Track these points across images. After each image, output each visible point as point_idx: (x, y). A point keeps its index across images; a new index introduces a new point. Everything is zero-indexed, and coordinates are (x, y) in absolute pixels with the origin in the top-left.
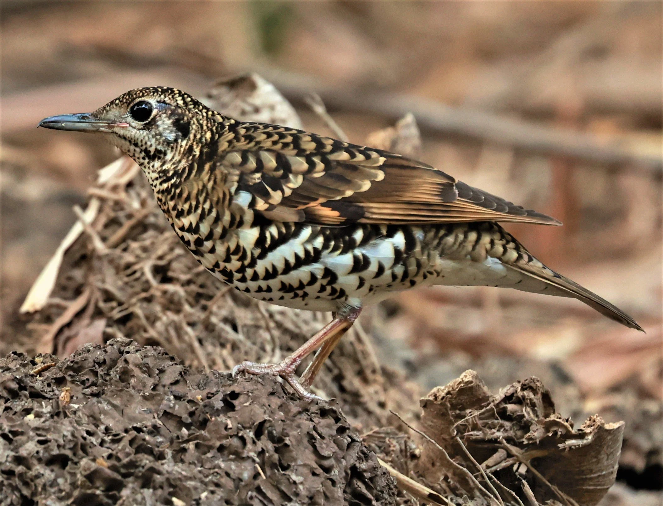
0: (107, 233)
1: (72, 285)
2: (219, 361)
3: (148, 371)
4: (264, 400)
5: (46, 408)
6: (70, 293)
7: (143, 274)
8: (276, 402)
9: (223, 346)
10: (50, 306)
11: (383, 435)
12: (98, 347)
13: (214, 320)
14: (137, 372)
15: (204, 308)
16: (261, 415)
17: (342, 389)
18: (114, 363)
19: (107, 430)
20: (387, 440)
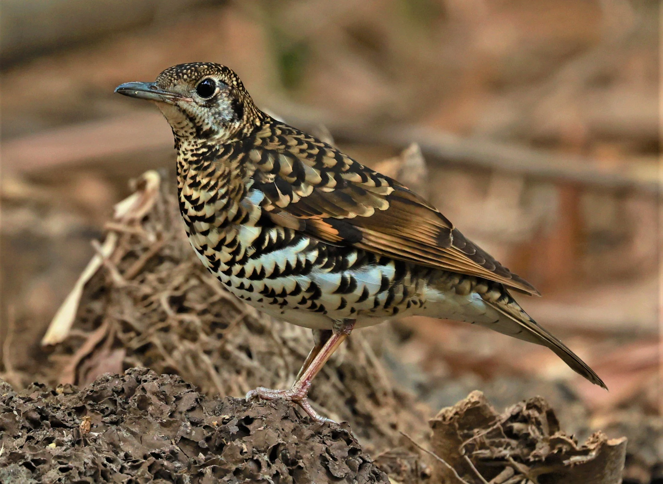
0: (125, 265)
1: (92, 317)
2: (235, 388)
3: (166, 399)
4: (278, 424)
5: (68, 437)
6: (89, 325)
7: (160, 305)
8: (289, 426)
9: (238, 372)
10: (70, 338)
11: (394, 456)
12: (117, 376)
13: (229, 347)
14: (154, 399)
15: (220, 337)
16: (275, 439)
17: (355, 412)
18: (132, 391)
19: (127, 457)
20: (398, 461)
